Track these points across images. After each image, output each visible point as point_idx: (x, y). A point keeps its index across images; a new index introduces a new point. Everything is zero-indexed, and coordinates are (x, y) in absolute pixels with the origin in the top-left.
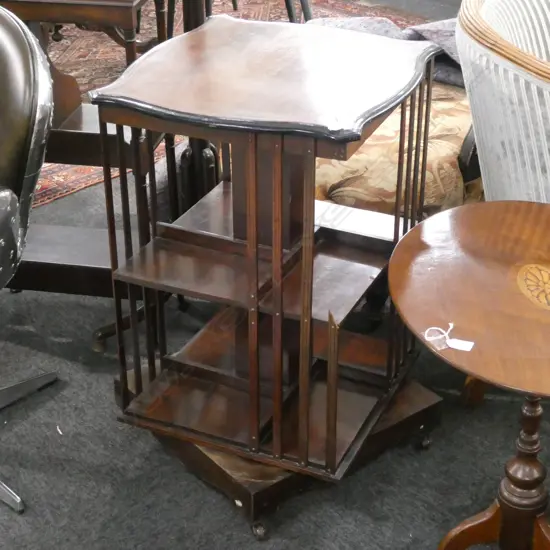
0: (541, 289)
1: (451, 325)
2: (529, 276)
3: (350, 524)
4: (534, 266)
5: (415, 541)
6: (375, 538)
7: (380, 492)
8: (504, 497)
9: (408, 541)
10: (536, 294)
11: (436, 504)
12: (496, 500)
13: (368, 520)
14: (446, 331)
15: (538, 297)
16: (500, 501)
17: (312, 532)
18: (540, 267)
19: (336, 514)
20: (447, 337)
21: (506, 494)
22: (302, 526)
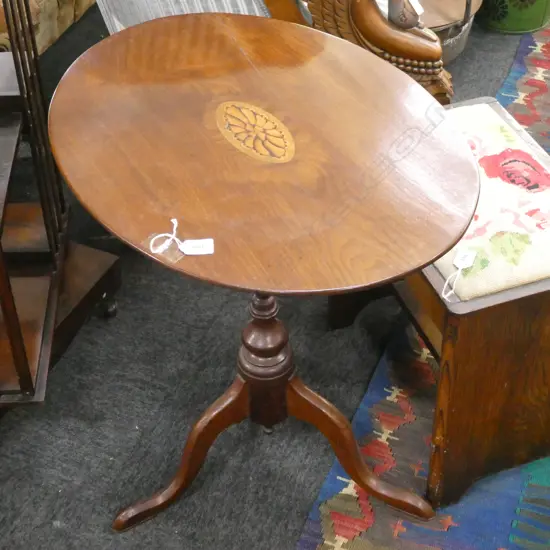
0: (254, 136)
1: (175, 221)
2: (231, 121)
3: (63, 438)
4: (229, 104)
5: (144, 433)
6: (98, 444)
7: (82, 386)
8: (247, 371)
9: (135, 435)
10: (250, 143)
11: (149, 379)
12: (239, 376)
13: (82, 425)
14: (171, 232)
15: (254, 148)
16: (244, 376)
17: (24, 465)
18: (238, 104)
19: (43, 432)
20: (177, 240)
21: (247, 366)
22: (9, 461)
